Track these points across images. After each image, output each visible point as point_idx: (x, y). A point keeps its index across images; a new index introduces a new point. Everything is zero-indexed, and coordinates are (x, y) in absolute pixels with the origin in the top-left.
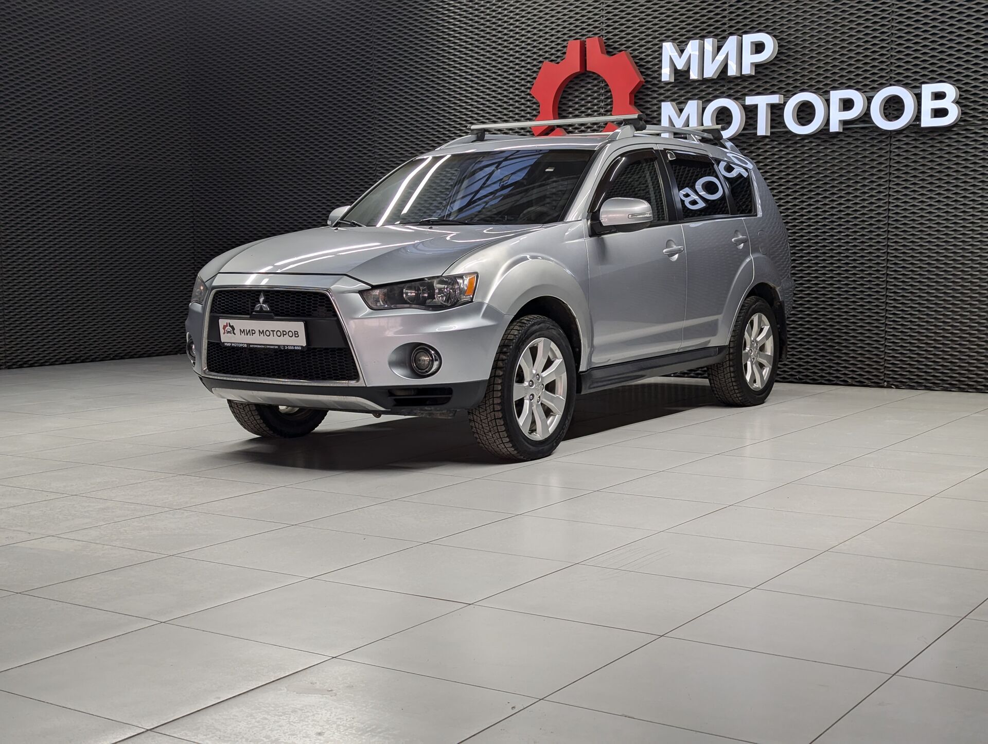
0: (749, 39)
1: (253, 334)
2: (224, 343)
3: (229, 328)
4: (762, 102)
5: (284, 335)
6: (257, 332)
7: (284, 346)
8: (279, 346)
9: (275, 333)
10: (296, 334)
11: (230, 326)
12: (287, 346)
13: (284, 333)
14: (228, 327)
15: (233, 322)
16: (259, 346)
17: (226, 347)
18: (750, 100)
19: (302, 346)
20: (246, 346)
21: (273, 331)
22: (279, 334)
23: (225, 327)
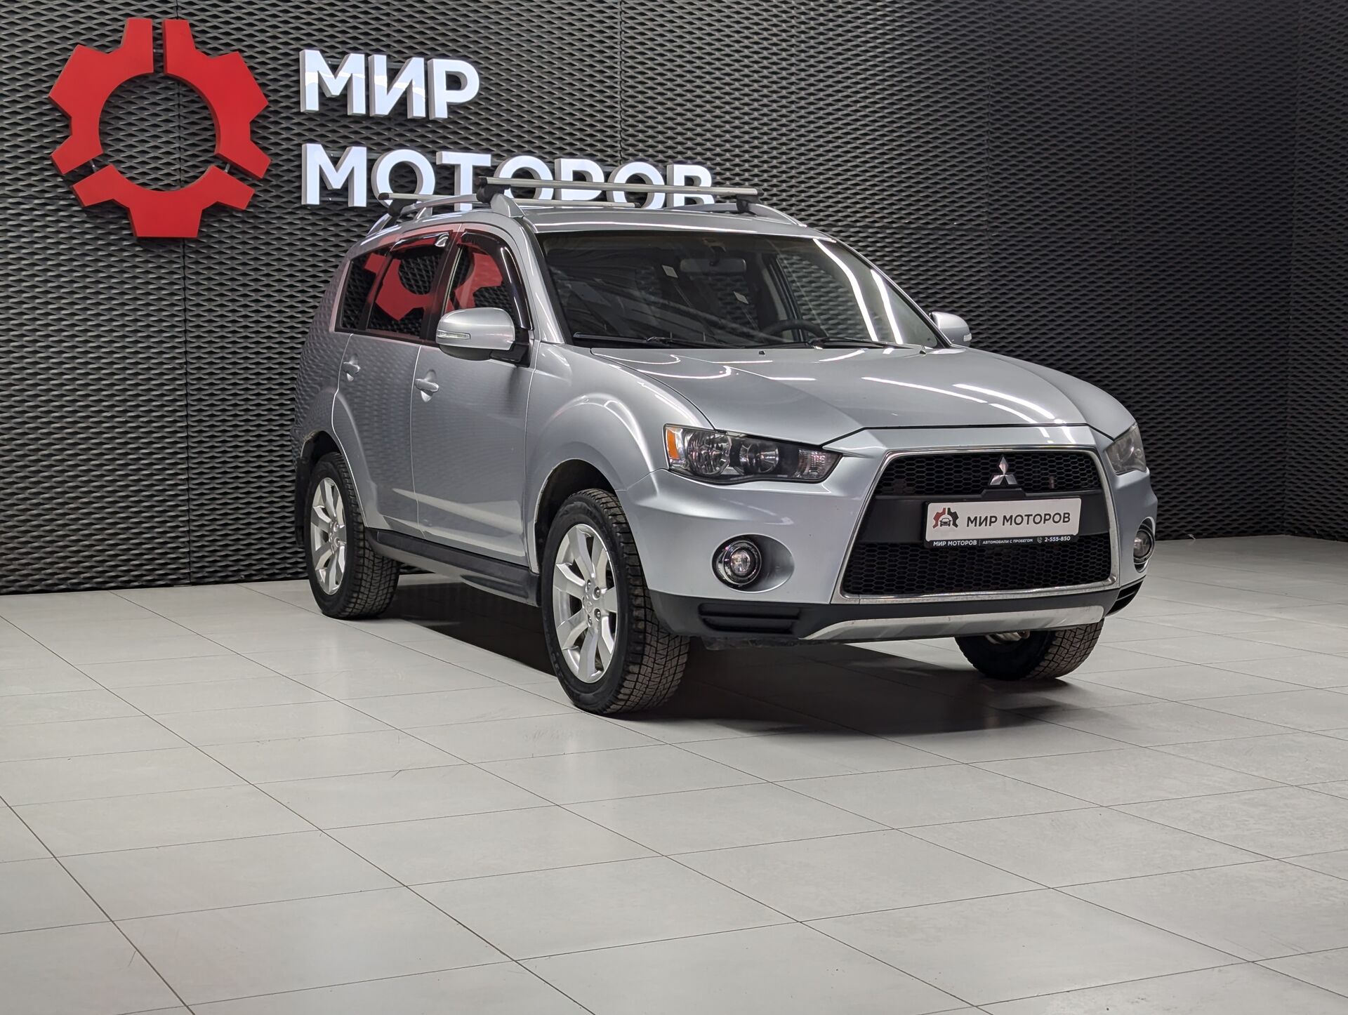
0: (442, 67)
1: (991, 522)
2: (932, 542)
3: (946, 518)
4: (466, 162)
5: (1045, 520)
6: (1000, 519)
7: (1044, 538)
8: (1035, 538)
9: (1031, 518)
10: (1066, 517)
11: (950, 513)
12: (1049, 537)
13: (1046, 518)
14: (946, 515)
15: (954, 507)
16: (999, 542)
17: (937, 548)
18: (448, 157)
19: (1071, 536)
20: (975, 543)
21: (1028, 516)
22: (1038, 519)
23: (938, 516)
